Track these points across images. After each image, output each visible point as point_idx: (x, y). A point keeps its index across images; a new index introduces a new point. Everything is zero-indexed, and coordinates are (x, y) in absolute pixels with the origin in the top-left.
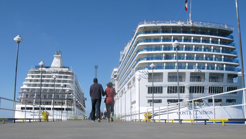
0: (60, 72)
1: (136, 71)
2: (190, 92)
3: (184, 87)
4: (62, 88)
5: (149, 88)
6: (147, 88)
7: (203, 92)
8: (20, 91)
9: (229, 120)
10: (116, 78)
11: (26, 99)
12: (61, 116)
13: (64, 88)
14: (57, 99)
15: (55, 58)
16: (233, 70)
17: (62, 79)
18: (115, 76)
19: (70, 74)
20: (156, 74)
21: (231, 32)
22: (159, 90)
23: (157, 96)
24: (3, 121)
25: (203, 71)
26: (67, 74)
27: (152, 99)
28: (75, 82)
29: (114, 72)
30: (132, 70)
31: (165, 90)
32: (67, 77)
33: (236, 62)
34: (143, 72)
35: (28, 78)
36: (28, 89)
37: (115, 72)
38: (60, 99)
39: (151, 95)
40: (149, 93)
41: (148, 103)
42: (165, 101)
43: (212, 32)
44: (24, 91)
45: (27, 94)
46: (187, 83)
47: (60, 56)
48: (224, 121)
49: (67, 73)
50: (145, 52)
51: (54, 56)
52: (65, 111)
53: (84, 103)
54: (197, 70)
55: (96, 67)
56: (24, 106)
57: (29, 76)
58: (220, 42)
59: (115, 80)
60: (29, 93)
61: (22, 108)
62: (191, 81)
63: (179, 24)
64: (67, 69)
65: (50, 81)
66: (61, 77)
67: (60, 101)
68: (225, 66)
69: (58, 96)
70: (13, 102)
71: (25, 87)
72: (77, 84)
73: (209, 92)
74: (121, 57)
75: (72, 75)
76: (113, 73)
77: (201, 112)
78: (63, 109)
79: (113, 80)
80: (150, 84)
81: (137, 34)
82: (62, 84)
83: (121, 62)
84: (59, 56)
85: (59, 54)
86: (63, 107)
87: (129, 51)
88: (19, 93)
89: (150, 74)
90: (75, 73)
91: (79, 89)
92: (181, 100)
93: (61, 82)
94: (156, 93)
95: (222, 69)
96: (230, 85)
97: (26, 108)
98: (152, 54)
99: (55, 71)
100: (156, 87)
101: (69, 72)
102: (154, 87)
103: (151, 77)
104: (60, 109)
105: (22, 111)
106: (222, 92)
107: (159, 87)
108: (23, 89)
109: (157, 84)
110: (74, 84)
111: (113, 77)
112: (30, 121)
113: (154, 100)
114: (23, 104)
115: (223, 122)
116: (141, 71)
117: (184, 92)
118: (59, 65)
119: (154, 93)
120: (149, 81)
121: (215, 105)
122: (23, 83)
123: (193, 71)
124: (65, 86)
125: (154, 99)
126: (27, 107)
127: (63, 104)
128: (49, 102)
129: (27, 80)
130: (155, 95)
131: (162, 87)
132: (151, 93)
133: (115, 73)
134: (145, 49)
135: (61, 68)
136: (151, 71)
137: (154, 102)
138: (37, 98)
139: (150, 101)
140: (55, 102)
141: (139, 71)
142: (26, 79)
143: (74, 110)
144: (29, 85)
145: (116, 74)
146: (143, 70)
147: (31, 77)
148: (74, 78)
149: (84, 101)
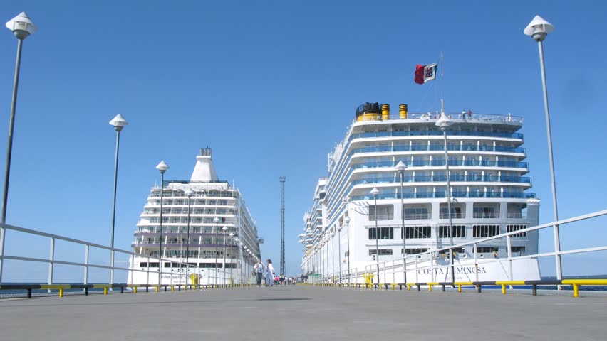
0: (211, 192)
1: (349, 201)
2: (441, 236)
3: (429, 228)
4: (215, 225)
5: (370, 230)
6: (368, 230)
7: (463, 235)
8: (136, 232)
9: (526, 282)
10: (323, 200)
11: (149, 246)
12: (216, 278)
13: (219, 225)
14: (207, 246)
15: (199, 162)
16: (520, 196)
17: (216, 206)
18: (322, 195)
19: (231, 196)
20: (381, 207)
21: (518, 127)
22: (387, 233)
23: (384, 243)
24: (61, 290)
25: (460, 200)
26: (226, 196)
27: (375, 248)
28: (241, 209)
29: (320, 186)
30: (343, 199)
31: (397, 233)
32: (224, 202)
33: (525, 182)
34: (360, 205)
35: (149, 205)
36: (151, 228)
37: (322, 187)
38: (213, 246)
39: (374, 242)
40: (370, 238)
41: (370, 254)
42: (397, 251)
43: (482, 129)
44: (145, 230)
45: (150, 237)
46: (434, 221)
47: (209, 157)
48: (505, 285)
49: (225, 193)
50: (365, 169)
51: (198, 157)
52: (222, 269)
53: (258, 250)
54: (452, 199)
55: (283, 180)
56: (145, 260)
57: (152, 201)
58: (496, 147)
59: (321, 203)
60: (154, 234)
61: (143, 265)
62: (440, 218)
63: (423, 119)
64: (225, 185)
65: (192, 210)
66: (213, 202)
67: (214, 249)
68: (502, 190)
69: (210, 240)
70: (109, 251)
71: (145, 223)
72: (244, 213)
73: (474, 236)
74: (330, 166)
75: (235, 197)
76: (317, 188)
77: (460, 269)
78: (220, 265)
79: (317, 202)
80: (373, 224)
81: (351, 138)
82: (216, 216)
83: (330, 173)
84: (207, 157)
85: (207, 152)
86: (220, 261)
87: (341, 158)
88: (136, 235)
89: (371, 208)
90: (240, 194)
91: (247, 222)
92: (424, 250)
93: (214, 213)
94: (383, 238)
95: (498, 195)
96: (512, 222)
97: (150, 263)
98: (376, 173)
99: (202, 191)
100: (383, 229)
101: (228, 193)
102: (379, 229)
103: (374, 212)
104: (213, 265)
105: (143, 271)
106: (498, 234)
107: (387, 229)
108: (141, 228)
109: (383, 224)
110: (239, 216)
111: (318, 197)
112: (147, 290)
113: (379, 250)
114: (142, 256)
115: (503, 287)
116: (357, 202)
117: (429, 236)
118: (208, 179)
119: (379, 238)
120: (370, 220)
121: (477, 258)
122: (142, 215)
123: (445, 200)
124: (223, 220)
125: (380, 248)
126: (151, 261)
127: (218, 254)
128: (192, 252)
129: (148, 209)
130: (381, 241)
131: (392, 229)
132: (375, 238)
133: (322, 189)
134: (365, 164)
135: (211, 182)
136: (372, 202)
137: (379, 254)
138: (169, 243)
139: (372, 252)
140: (204, 252)
141: (354, 203)
142: (145, 207)
143: (240, 266)
144: (153, 219)
145: (324, 191)
146: (361, 201)
147: (155, 203)
148: (239, 201)
149: (258, 244)
